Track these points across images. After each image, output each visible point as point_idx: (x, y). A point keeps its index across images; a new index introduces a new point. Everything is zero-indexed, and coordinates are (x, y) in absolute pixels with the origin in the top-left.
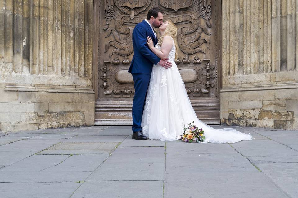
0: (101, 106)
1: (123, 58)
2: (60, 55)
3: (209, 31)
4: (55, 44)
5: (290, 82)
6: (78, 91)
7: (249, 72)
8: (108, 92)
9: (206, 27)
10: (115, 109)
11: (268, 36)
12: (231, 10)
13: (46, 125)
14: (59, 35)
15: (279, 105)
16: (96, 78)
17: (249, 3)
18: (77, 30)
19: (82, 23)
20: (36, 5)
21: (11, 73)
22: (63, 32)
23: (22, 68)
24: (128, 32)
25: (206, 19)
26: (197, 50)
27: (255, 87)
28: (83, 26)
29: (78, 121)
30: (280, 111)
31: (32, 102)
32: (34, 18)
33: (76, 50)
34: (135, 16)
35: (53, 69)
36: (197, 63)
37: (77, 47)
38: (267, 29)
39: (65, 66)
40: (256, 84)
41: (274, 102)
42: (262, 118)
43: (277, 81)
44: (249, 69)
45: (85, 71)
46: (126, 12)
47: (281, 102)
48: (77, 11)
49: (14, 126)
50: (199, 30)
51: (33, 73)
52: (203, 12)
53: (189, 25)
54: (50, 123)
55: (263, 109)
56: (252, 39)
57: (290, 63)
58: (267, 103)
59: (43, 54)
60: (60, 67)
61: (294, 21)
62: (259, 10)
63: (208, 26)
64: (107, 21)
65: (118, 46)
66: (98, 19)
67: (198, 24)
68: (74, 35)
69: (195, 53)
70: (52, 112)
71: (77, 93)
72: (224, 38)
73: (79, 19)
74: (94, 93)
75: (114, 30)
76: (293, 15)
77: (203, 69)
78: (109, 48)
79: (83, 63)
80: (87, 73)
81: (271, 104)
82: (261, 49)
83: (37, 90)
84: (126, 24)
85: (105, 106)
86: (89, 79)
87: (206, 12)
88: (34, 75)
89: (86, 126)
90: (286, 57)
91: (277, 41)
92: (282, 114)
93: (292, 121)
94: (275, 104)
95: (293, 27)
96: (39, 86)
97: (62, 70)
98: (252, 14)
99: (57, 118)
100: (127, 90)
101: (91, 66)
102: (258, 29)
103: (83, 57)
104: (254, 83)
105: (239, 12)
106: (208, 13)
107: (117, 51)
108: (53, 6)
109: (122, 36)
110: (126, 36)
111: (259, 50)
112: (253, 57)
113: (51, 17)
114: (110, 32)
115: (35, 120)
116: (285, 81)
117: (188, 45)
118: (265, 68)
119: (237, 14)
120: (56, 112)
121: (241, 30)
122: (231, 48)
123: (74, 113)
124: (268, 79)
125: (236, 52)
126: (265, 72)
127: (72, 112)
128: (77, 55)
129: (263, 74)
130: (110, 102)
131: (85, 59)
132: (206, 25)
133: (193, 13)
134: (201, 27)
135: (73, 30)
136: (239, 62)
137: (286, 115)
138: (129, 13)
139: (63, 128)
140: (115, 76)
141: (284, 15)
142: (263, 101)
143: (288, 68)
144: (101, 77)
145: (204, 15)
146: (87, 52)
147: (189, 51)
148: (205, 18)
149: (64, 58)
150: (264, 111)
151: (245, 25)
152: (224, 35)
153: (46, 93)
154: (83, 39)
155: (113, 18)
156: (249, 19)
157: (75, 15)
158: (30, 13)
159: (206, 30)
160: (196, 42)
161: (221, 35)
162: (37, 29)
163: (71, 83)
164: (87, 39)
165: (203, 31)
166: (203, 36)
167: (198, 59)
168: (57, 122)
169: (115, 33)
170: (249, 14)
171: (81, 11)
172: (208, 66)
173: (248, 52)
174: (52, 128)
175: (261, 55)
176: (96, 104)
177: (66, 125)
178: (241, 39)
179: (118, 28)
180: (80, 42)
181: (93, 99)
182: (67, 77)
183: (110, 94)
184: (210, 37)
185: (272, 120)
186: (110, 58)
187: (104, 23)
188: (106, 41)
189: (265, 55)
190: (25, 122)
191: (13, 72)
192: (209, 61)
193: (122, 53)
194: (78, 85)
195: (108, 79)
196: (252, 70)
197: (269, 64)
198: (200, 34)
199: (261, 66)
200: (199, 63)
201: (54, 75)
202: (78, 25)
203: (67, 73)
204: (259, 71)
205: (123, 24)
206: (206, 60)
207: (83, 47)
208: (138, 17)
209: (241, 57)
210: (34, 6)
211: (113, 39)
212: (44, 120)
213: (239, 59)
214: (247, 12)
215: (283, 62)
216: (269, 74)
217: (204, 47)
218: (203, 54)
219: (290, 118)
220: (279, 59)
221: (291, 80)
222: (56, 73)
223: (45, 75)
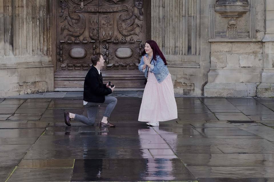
0: (59, 76)
1: (75, 38)
2: (32, 40)
3: (141, 17)
4: (28, 32)
5: (193, 63)
6: (43, 66)
7: (168, 53)
8: (63, 65)
9: (139, 14)
10: (69, 79)
11: (180, 28)
12: (157, 4)
13: (24, 91)
14: (31, 26)
15: (186, 78)
16: (54, 54)
17: (168, 2)
18: (41, 19)
19: (45, 14)
20: (17, 6)
21: (3, 56)
22: (33, 22)
23: (9, 52)
24: (78, 18)
25: (139, 9)
26: (132, 32)
27: (172, 65)
28: (46, 16)
29: (43, 88)
30: (187, 83)
31: (16, 76)
32: (15, 16)
33: (41, 35)
34: (84, 6)
35: (27, 51)
36: (132, 43)
37: (42, 32)
38: (180, 23)
39: (34, 48)
40: (173, 62)
41: (183, 76)
42: (176, 87)
43: (186, 62)
44: (168, 51)
45: (47, 50)
46: (77, 3)
47: (187, 77)
48: (41, 5)
49: (6, 93)
50: (134, 17)
51: (15, 55)
52: (137, 3)
53: (126, 13)
54: (26, 90)
55: (176, 81)
56: (170, 29)
57: (193, 50)
58: (179, 76)
59: (21, 41)
60: (31, 49)
61: (195, 21)
62: (175, 8)
63: (140, 14)
64: (62, 9)
65: (71, 29)
66: (56, 9)
67: (133, 12)
68: (39, 23)
69: (130, 35)
70: (27, 83)
71: (43, 67)
72: (152, 25)
73: (43, 11)
74: (53, 67)
75: (68, 16)
76: (195, 17)
77: (136, 47)
78: (64, 31)
79: (46, 44)
80: (48, 52)
81: (181, 78)
82: (176, 37)
83: (18, 67)
84: (77, 12)
85: (62, 76)
86: (50, 56)
87: (138, 3)
88: (16, 56)
89: (49, 92)
90: (191, 45)
91: (186, 33)
92: (188, 85)
93: (194, 90)
94: (184, 78)
95: (195, 25)
96: (19, 64)
97: (33, 51)
98: (171, 11)
99: (30, 86)
100: (78, 64)
101: (51, 46)
102: (174, 22)
103: (46, 40)
104: (172, 61)
105: (163, 7)
106: (140, 4)
107: (71, 33)
108: (27, 4)
109: (74, 21)
110: (77, 21)
111: (175, 37)
112: (171, 42)
113: (25, 13)
114: (64, 18)
115: (18, 89)
116: (191, 62)
117: (125, 29)
118: (178, 51)
119: (161, 8)
120: (29, 82)
121: (163, 20)
122: (157, 34)
123: (41, 82)
124: (181, 60)
125: (160, 36)
126: (178, 54)
127: (40, 82)
128: (42, 38)
129: (177, 55)
130: (65, 74)
131: (47, 41)
132: (139, 13)
133: (128, 3)
134: (135, 14)
135: (39, 19)
136: (163, 44)
137: (190, 86)
138: (79, 3)
139: (34, 94)
140: (69, 53)
141: (190, 15)
142: (177, 75)
143: (192, 53)
144: (58, 54)
145: (137, 5)
146: (49, 35)
147: (126, 34)
148: (138, 7)
149: (34, 42)
150: (178, 82)
151: (166, 18)
152: (152, 23)
153: (23, 69)
154: (46, 26)
155: (66, 7)
156: (168, 14)
157: (40, 8)
158: (13, 12)
159: (139, 17)
160: (132, 26)
161: (150, 21)
162: (17, 24)
163: (38, 60)
164: (48, 26)
165: (137, 17)
166: (137, 21)
167: (133, 40)
168: (30, 90)
169: (69, 18)
170: (168, 10)
171: (44, 5)
172: (140, 46)
173: (168, 38)
174: (27, 94)
175: (176, 41)
176: (55, 75)
177: (36, 92)
178: (164, 27)
179: (71, 15)
180: (44, 28)
181: (53, 72)
182: (36, 56)
183: (65, 67)
184: (142, 23)
185: (182, 89)
186: (65, 38)
187: (60, 11)
188: (62, 25)
189: (178, 42)
190: (12, 90)
191: (5, 55)
192: (141, 41)
193: (74, 35)
194: (43, 61)
195: (63, 55)
196: (171, 52)
197: (181, 49)
198: (134, 20)
199: (177, 49)
200: (134, 43)
201: (28, 55)
202: (42, 16)
203: (36, 53)
204: (175, 53)
205: (75, 12)
206: (139, 41)
207: (46, 32)
208: (87, 6)
209: (164, 41)
210: (15, 7)
211: (67, 23)
212: (23, 88)
213: (163, 42)
214: (167, 8)
215: (189, 48)
216: (180, 56)
217: (137, 30)
218: (137, 36)
219: (192, 88)
220: (187, 46)
221: (193, 62)
222: (29, 54)
223: (22, 56)
